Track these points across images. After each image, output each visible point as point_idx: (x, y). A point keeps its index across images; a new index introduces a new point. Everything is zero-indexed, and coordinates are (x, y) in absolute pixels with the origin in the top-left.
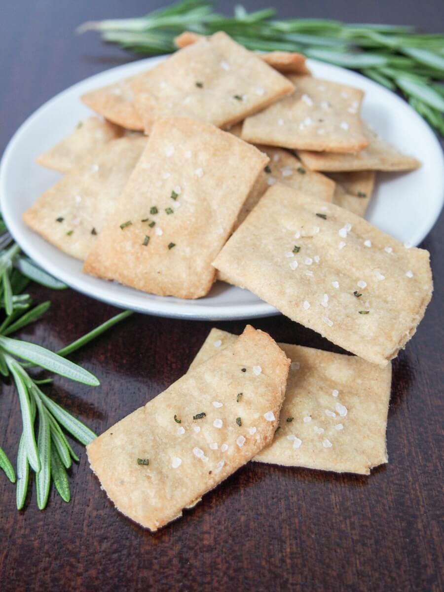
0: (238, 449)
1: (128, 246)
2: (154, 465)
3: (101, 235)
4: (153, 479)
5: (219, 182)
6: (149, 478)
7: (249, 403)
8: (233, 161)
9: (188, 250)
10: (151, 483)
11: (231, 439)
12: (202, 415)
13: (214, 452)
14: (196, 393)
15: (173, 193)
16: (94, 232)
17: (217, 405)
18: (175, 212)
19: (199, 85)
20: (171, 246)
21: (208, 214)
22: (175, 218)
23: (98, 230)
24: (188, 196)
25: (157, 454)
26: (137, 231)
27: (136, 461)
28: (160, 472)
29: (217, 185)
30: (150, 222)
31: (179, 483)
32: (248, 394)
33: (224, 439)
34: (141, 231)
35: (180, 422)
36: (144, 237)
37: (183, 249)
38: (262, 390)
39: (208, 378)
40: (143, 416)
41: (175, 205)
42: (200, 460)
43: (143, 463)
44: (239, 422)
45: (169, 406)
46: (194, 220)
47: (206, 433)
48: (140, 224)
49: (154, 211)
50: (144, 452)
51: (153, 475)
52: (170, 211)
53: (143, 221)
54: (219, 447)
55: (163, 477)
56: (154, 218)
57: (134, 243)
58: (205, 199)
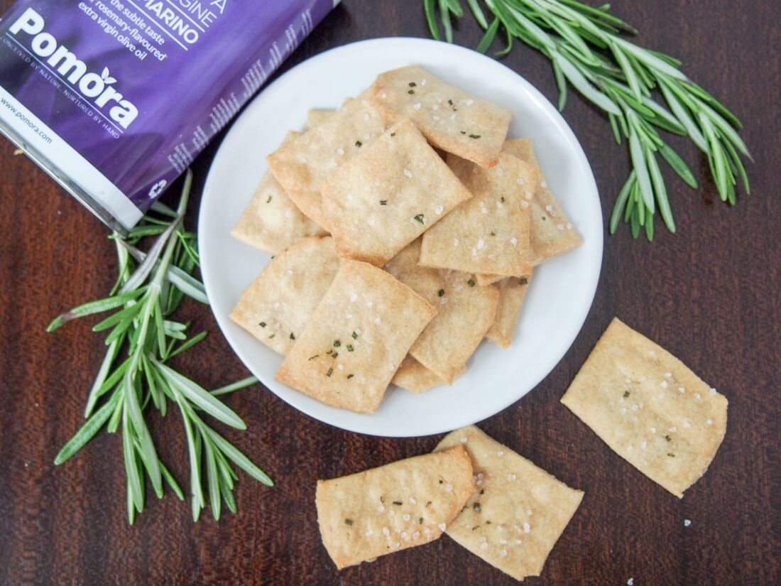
0: (412, 540)
1: (315, 373)
2: (355, 525)
3: (298, 341)
4: (351, 537)
5: (394, 328)
6: (348, 534)
7: (433, 512)
8: (407, 312)
9: (363, 380)
10: (348, 539)
11: (411, 530)
12: (399, 504)
13: (396, 534)
14: (402, 483)
15: (354, 333)
16: (292, 337)
17: (413, 501)
18: (355, 351)
19: (383, 203)
20: (350, 376)
21: (382, 353)
22: (355, 356)
23: (295, 335)
24: (366, 336)
25: (360, 517)
26: (322, 362)
27: (344, 520)
28: (357, 532)
29: (392, 331)
30: (333, 353)
31: (366, 545)
32: (435, 505)
33: (406, 529)
34: (326, 362)
35: (383, 502)
36: (328, 368)
37: (359, 378)
38: (446, 506)
39: (415, 475)
40: (361, 481)
41: (355, 343)
42: (385, 536)
43: (349, 522)
44: (421, 520)
45: (381, 485)
46: (370, 360)
47: (397, 519)
48: (324, 356)
49: (338, 343)
50: (353, 513)
51: (351, 532)
52: (351, 348)
53: (328, 353)
54: (402, 532)
55: (358, 536)
56: (337, 350)
57: (320, 372)
58: (380, 341)
